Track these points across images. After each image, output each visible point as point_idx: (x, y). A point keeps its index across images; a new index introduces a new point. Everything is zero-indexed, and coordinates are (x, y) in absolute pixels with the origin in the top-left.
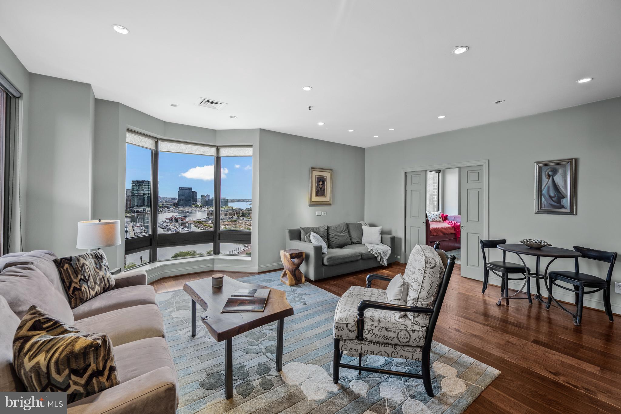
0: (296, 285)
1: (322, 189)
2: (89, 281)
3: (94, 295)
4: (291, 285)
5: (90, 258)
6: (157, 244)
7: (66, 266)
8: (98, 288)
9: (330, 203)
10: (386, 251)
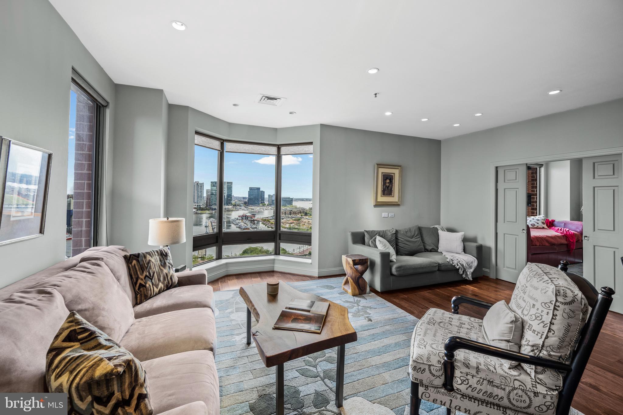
0: (360, 294)
1: (389, 188)
2: (153, 278)
3: (157, 292)
4: (354, 295)
5: (155, 255)
6: (223, 241)
7: (134, 262)
8: (161, 285)
9: (399, 203)
10: (471, 262)
